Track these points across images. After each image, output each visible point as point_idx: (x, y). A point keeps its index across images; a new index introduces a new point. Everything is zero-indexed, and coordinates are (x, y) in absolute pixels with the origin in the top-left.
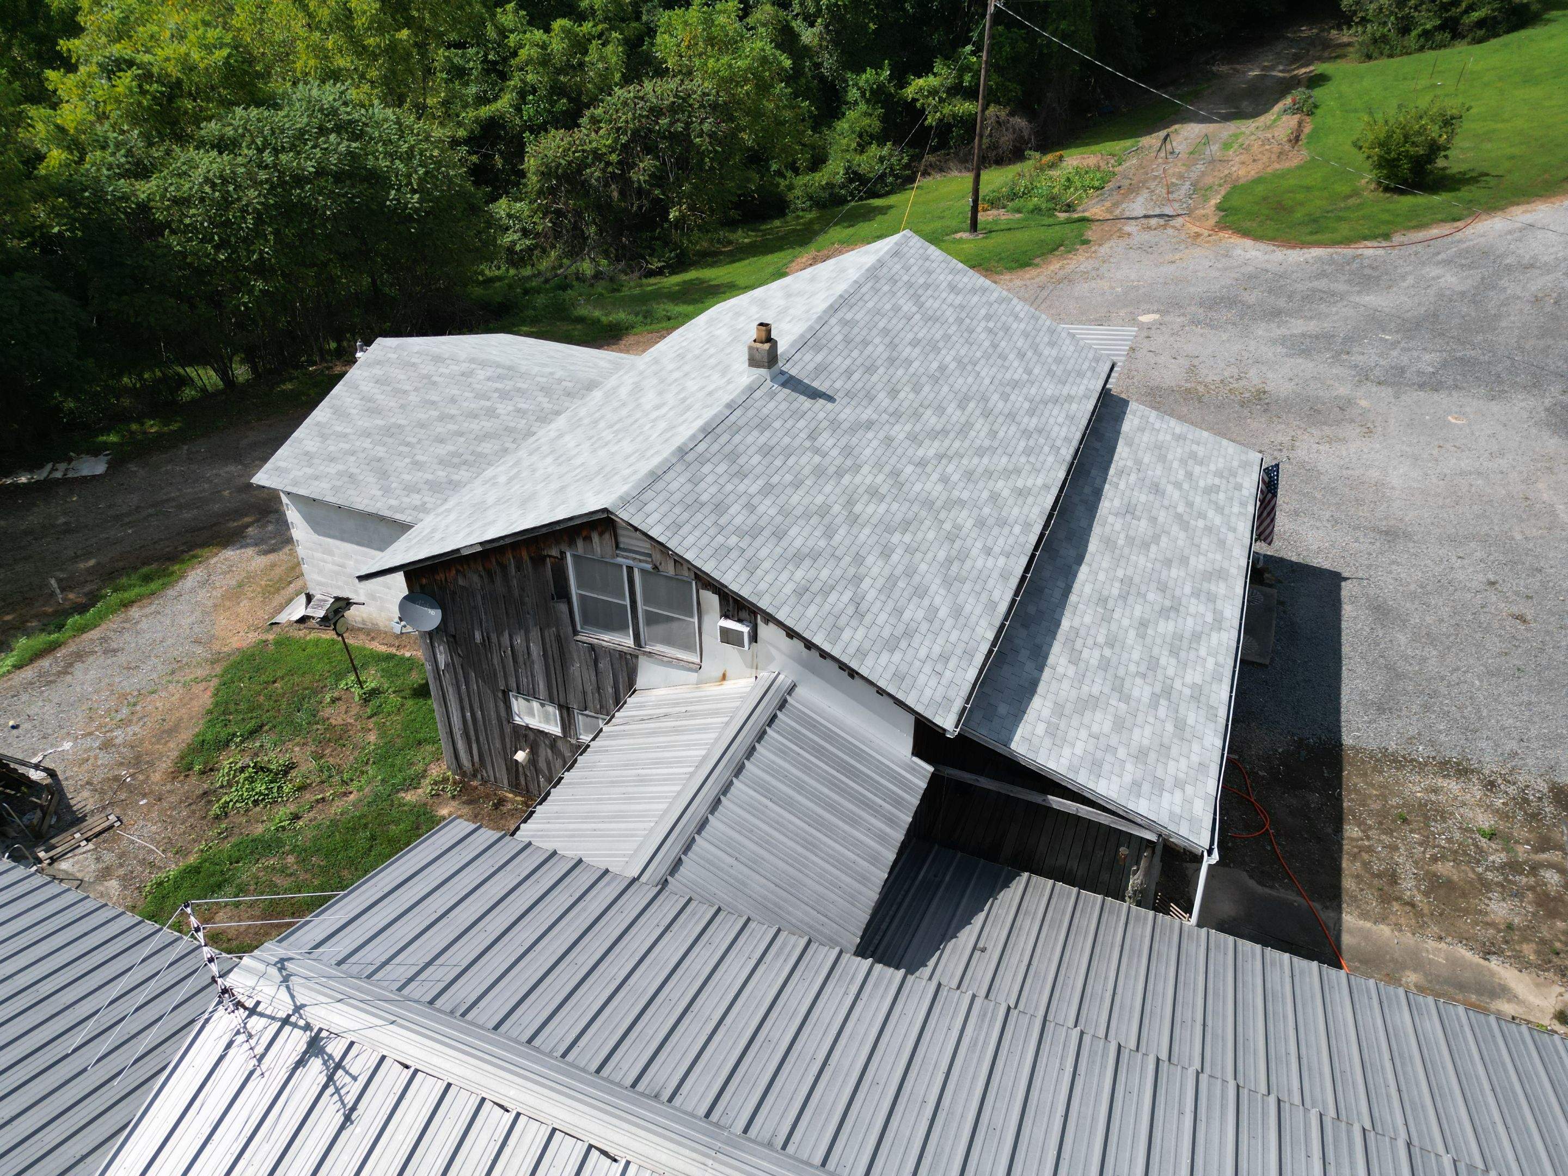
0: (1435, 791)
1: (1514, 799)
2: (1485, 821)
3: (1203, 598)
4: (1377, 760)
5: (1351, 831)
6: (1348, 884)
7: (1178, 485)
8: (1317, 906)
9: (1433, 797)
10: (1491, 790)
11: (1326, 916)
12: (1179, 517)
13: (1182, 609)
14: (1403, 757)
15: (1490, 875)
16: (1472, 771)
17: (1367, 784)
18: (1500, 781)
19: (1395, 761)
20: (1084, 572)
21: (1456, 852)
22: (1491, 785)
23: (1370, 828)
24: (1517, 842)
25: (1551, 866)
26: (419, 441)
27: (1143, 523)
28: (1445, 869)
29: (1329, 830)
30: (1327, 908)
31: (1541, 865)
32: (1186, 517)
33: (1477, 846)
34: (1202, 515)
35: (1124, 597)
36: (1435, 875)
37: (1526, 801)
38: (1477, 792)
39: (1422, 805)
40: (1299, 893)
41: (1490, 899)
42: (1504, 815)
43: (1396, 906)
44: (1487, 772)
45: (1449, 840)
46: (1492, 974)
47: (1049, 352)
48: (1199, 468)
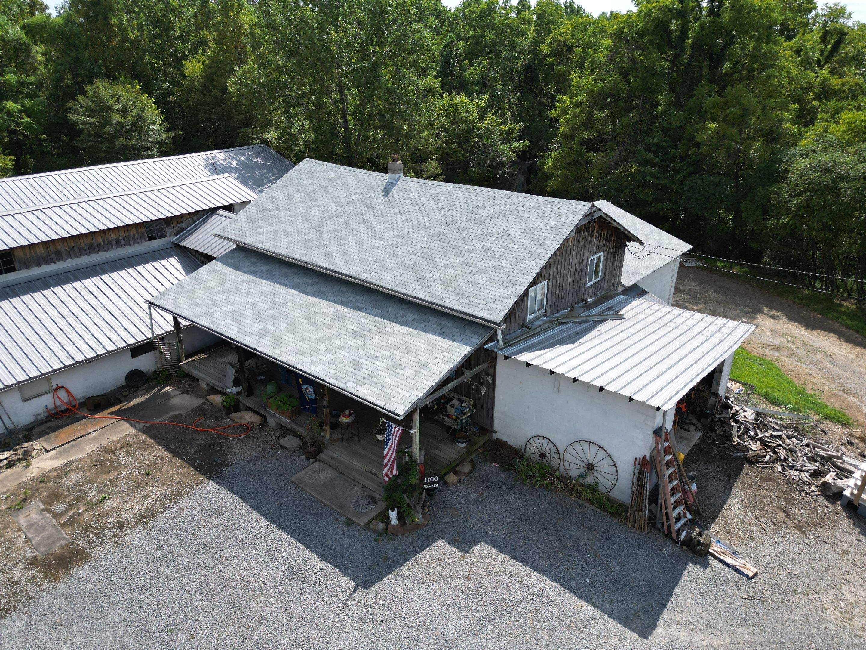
0: (146, 497)
1: (104, 529)
2: (109, 505)
3: (261, 331)
4: (186, 487)
5: (163, 453)
6: (144, 437)
9: (143, 493)
10: (118, 523)
11: (141, 426)
12: (331, 339)
13: (257, 321)
15: (90, 486)
16: (137, 524)
17: (179, 473)
18: (118, 533)
19: (178, 494)
20: (296, 292)
21: (113, 483)
22: (121, 526)
23: (157, 460)
24: (86, 509)
25: (63, 514)
27: (327, 322)
28: (111, 475)
30: (144, 427)
31: (68, 510)
32: (328, 342)
33: (105, 491)
34: (329, 351)
35: (273, 302)
36: (114, 469)
37: (96, 534)
38: (126, 516)
39: (145, 486)
41: (82, 477)
42: (102, 516)
44: (129, 531)
45: (119, 483)
47: (481, 279)
48: (381, 365)
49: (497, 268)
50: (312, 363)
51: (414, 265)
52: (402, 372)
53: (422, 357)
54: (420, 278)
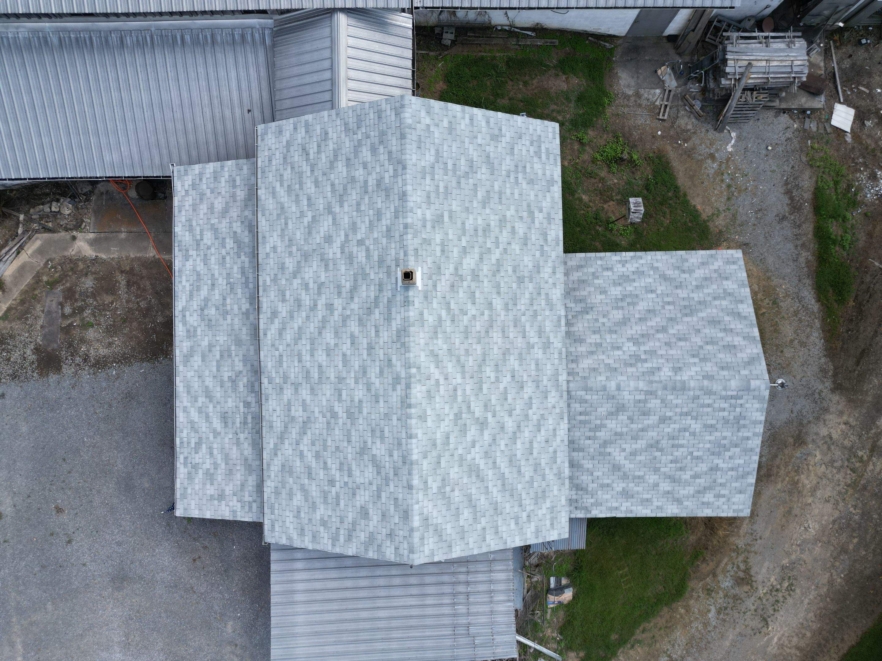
0: (109, 345)
1: (77, 354)
2: (90, 333)
4: (133, 356)
5: (144, 304)
7: (216, 434)
8: (157, 257)
9: (111, 340)
10: (86, 355)
12: (211, 399)
14: (122, 363)
15: (91, 301)
16: (93, 366)
17: (138, 337)
18: (82, 364)
19: (125, 359)
21: (103, 310)
23: (137, 310)
24: (78, 326)
25: (67, 317)
26: (663, 307)
28: (108, 299)
29: (153, 300)
30: (154, 256)
31: (71, 316)
32: (207, 401)
33: (95, 316)
34: (200, 411)
36: (112, 294)
37: (72, 355)
38: (92, 352)
39: (115, 333)
40: (164, 259)
41: (92, 287)
42: (82, 340)
43: (128, 268)
44: (87, 368)
45: (106, 315)
46: (95, 251)
47: (298, 499)
48: (207, 466)
49: (314, 507)
50: (185, 410)
51: (293, 419)
52: (208, 486)
53: (228, 490)
54: (282, 438)
